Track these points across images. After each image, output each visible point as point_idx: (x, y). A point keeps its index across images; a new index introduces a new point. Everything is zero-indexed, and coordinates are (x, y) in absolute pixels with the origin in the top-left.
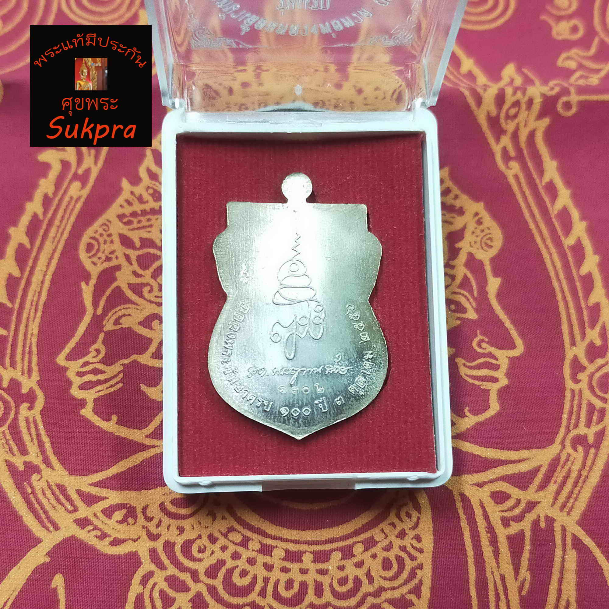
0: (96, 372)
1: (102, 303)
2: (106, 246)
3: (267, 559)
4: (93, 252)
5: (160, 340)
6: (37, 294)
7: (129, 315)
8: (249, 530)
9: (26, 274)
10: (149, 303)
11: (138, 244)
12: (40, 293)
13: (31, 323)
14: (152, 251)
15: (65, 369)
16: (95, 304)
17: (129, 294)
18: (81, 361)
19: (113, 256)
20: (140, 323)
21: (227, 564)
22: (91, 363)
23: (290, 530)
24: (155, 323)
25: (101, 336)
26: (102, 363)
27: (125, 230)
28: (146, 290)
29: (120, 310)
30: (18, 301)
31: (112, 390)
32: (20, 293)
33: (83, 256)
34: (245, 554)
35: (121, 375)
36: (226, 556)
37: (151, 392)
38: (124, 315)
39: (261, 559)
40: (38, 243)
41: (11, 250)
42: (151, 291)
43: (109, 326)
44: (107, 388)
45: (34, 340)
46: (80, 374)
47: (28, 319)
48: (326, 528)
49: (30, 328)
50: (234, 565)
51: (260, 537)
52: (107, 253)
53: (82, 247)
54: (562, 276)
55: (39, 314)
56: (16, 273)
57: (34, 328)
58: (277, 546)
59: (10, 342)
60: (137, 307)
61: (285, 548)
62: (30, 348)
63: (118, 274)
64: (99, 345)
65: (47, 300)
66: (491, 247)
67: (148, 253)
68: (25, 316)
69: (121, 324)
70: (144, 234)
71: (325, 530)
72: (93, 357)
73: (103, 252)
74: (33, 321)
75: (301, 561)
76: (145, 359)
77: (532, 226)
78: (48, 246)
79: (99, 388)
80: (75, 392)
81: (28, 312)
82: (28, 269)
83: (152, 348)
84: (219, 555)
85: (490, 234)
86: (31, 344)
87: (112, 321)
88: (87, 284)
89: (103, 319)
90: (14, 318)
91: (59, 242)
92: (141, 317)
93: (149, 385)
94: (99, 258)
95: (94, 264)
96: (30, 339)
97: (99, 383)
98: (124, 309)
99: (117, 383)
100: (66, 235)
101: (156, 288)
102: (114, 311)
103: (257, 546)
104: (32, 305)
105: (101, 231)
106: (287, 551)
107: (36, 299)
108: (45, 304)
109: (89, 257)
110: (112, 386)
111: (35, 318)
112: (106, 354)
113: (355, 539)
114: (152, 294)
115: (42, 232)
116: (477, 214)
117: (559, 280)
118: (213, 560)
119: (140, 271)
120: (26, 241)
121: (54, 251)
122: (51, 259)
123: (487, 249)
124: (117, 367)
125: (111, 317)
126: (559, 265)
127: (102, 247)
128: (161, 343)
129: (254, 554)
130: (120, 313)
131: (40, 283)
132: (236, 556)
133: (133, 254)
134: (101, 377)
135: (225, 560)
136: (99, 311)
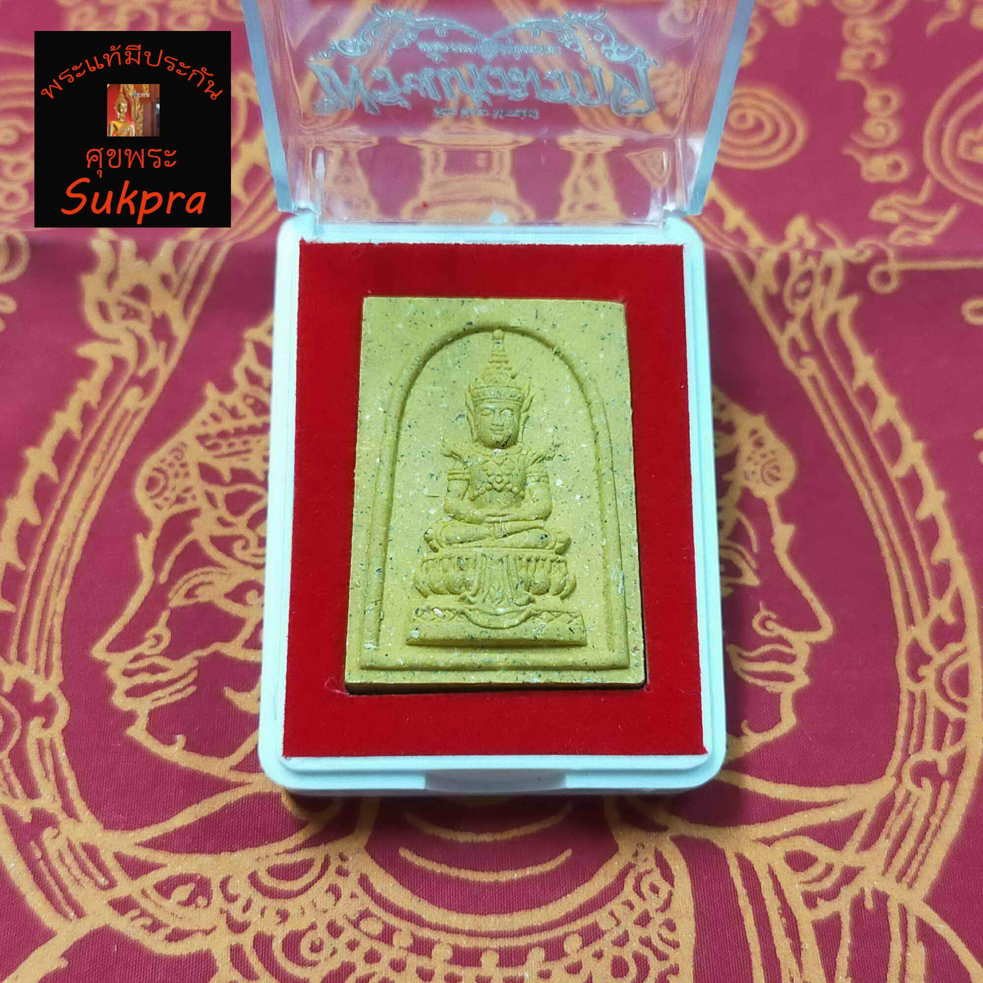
0: (154, 669)
1: (168, 565)
2: (177, 481)
3: (423, 962)
4: (156, 491)
5: (259, 619)
6: (65, 553)
7: (210, 583)
8: (394, 915)
9: (50, 521)
10: (242, 565)
11: (227, 476)
12: (70, 551)
13: (54, 594)
14: (249, 487)
15: (104, 666)
16: (157, 567)
17: (211, 551)
18: (130, 654)
19: (188, 496)
20: (227, 596)
21: (358, 970)
22: (148, 656)
23: (461, 915)
24: (251, 596)
25: (165, 616)
26: (164, 656)
27: (208, 458)
28: (237, 546)
29: (196, 575)
30: (35, 560)
31: (179, 697)
32: (38, 549)
33: (141, 496)
34: (388, 954)
35: (194, 675)
36: (357, 957)
37: (240, 700)
38: (202, 584)
39: (414, 962)
40: (70, 475)
41: (27, 482)
42: (245, 548)
43: (177, 600)
44: (171, 694)
45: (58, 622)
46: (128, 673)
47: (49, 589)
48: (519, 910)
49: (52, 603)
50: (371, 971)
51: (412, 927)
52: (178, 491)
53: (140, 482)
54: (889, 521)
55: (68, 582)
56: (34, 518)
57: (58, 603)
58: (439, 940)
59: (19, 623)
60: (224, 571)
61: (452, 943)
62: (51, 632)
63: (195, 522)
64: (161, 628)
65: (81, 560)
66: (777, 479)
67: (243, 492)
68: (44, 583)
69: (196, 596)
70: (237, 463)
71: (519, 913)
72: (151, 647)
73: (174, 489)
74: (58, 592)
75: (477, 963)
76: (234, 649)
77: (840, 449)
78: (87, 480)
79: (158, 694)
80: (120, 701)
81: (49, 579)
82: (53, 513)
83: (245, 633)
84: (344, 956)
85: (775, 460)
86: (52, 627)
87: (183, 592)
88: (146, 536)
89: (169, 590)
90: (27, 587)
91: (103, 475)
92: (230, 585)
93: (238, 689)
94: (166, 499)
95: (158, 507)
96: (52, 620)
97: (158, 686)
98: (202, 573)
99: (189, 685)
100: (115, 465)
101: (253, 542)
102: (186, 577)
103: (409, 942)
104: (56, 567)
105: (170, 459)
106: (456, 949)
107: (63, 558)
108: (78, 567)
109: (152, 498)
110: (179, 691)
111: (60, 587)
112: (171, 642)
113: (566, 929)
114: (247, 552)
115: (77, 459)
116: (754, 432)
117: (885, 528)
118: (334, 964)
119: (229, 518)
120: (51, 471)
121: (96, 487)
122: (90, 499)
123: (771, 482)
124: (188, 662)
125: (181, 587)
126: (883, 504)
127: (172, 482)
128: (260, 626)
129: (402, 954)
130: (196, 581)
131: (71, 535)
132: (372, 957)
133: (219, 493)
134: (162, 677)
135: (354, 963)
136: (163, 577)
